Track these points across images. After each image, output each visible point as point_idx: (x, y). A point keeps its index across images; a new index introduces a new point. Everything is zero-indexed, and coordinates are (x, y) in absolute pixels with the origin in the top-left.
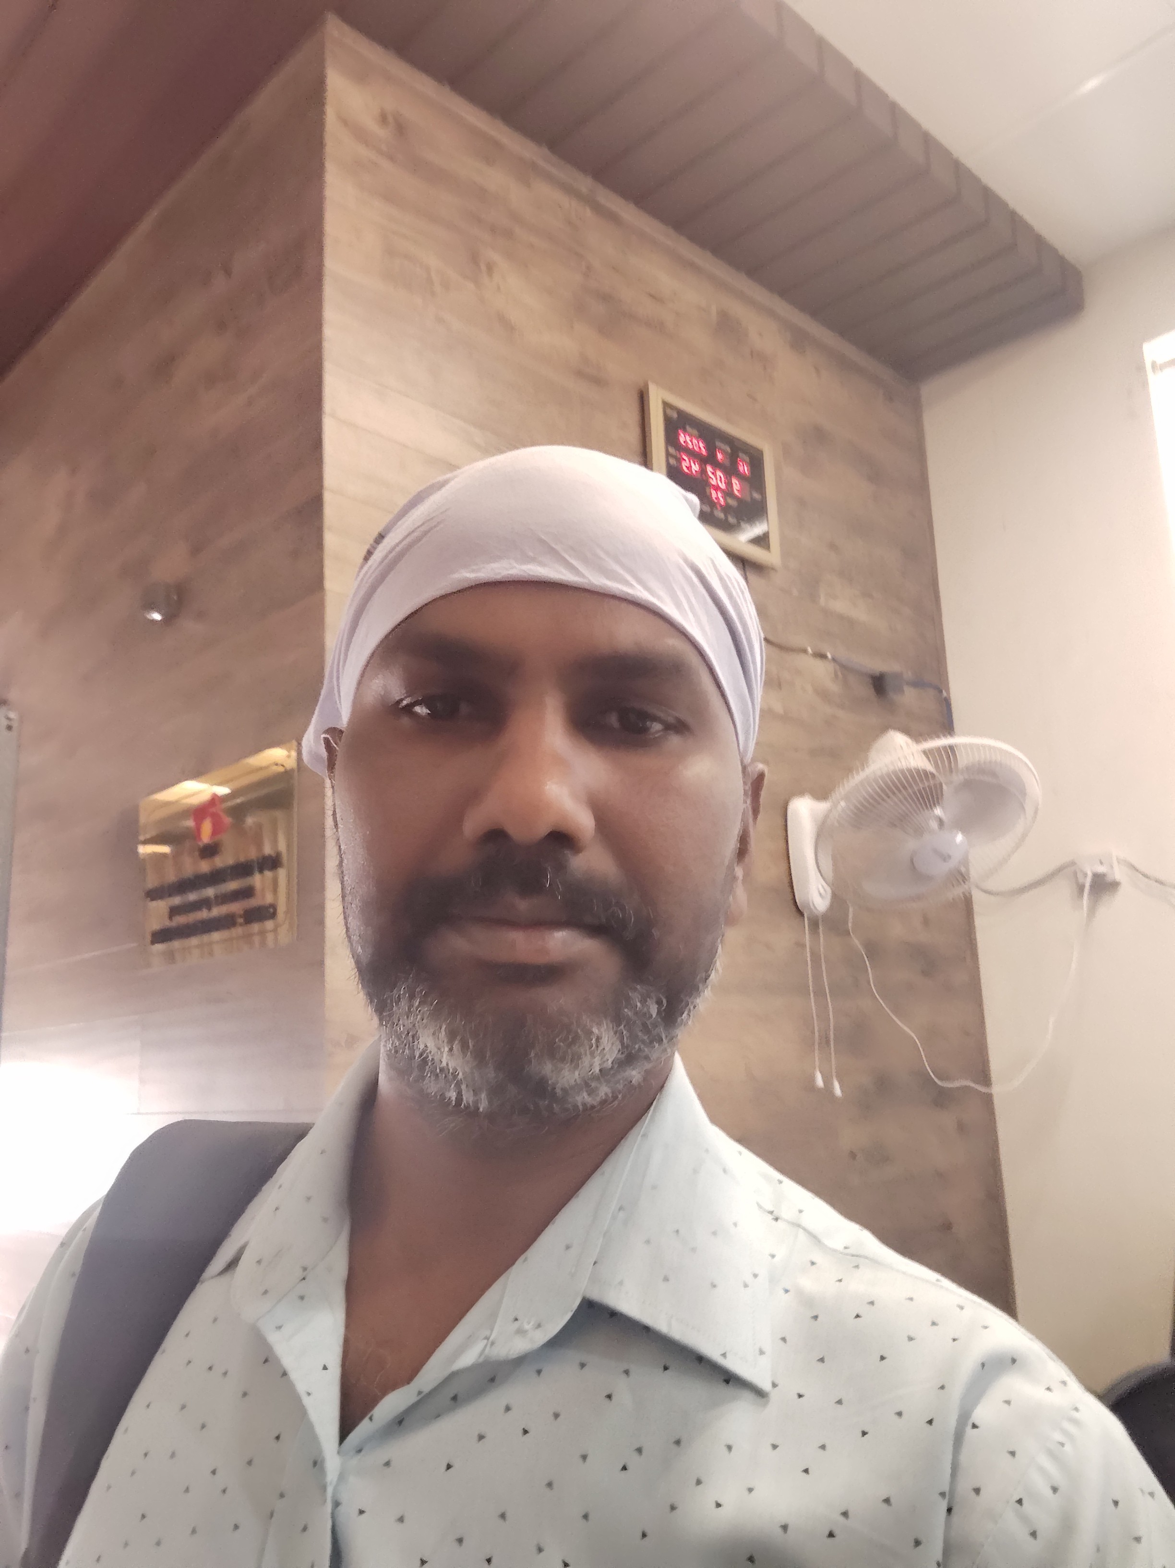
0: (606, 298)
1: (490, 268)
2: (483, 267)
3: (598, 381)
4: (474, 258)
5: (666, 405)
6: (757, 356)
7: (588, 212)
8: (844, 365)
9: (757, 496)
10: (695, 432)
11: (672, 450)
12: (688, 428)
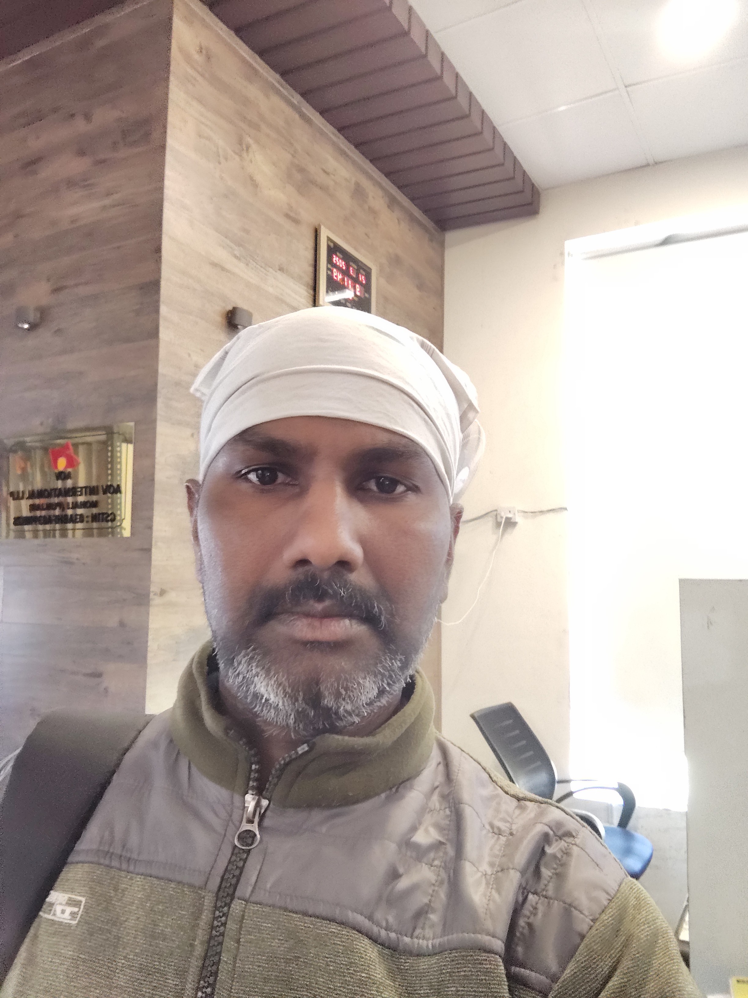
0: (302, 170)
1: (248, 148)
2: (245, 149)
3: (296, 221)
4: (240, 142)
5: (329, 239)
6: (372, 211)
7: (297, 116)
8: (412, 219)
9: (367, 295)
10: (341, 256)
11: (329, 266)
12: (338, 254)
